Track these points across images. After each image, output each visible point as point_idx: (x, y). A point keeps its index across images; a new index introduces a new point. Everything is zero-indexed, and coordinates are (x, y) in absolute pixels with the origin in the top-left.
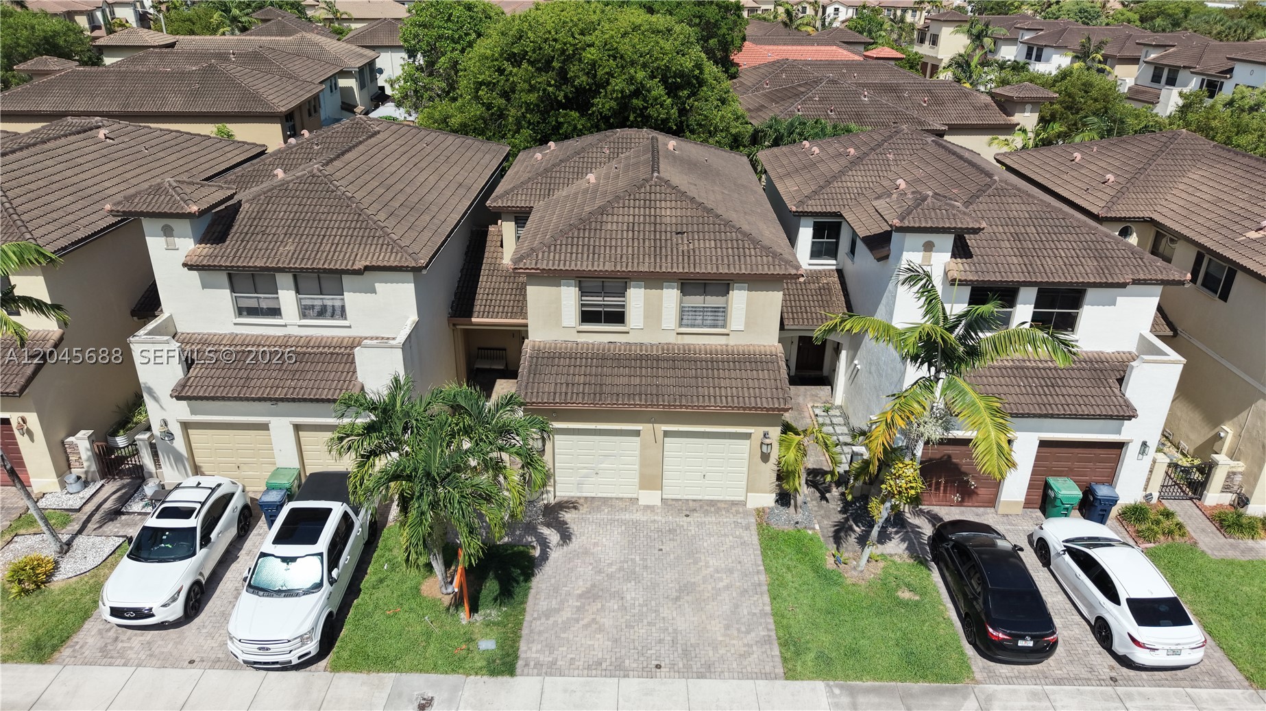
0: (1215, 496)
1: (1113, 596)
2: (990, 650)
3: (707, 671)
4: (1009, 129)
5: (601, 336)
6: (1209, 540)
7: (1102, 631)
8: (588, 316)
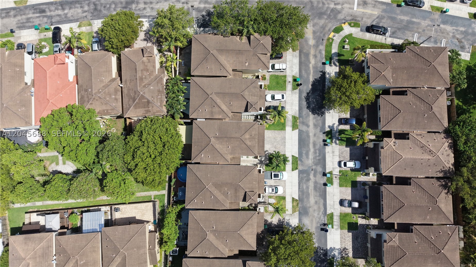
3: (285, 137)
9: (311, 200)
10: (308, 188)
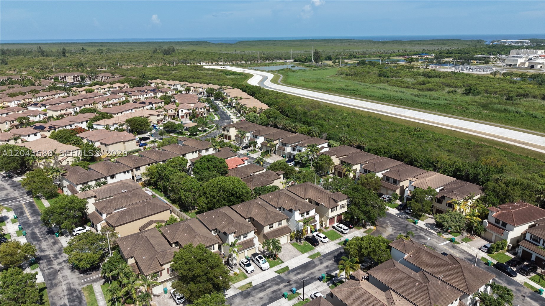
0: (324, 226)
1: (321, 238)
2: (315, 246)
3: (297, 256)
4: (280, 178)
5: (271, 229)
6: (325, 230)
7: (321, 241)
8: (270, 228)
9: (261, 294)
10: (270, 287)
